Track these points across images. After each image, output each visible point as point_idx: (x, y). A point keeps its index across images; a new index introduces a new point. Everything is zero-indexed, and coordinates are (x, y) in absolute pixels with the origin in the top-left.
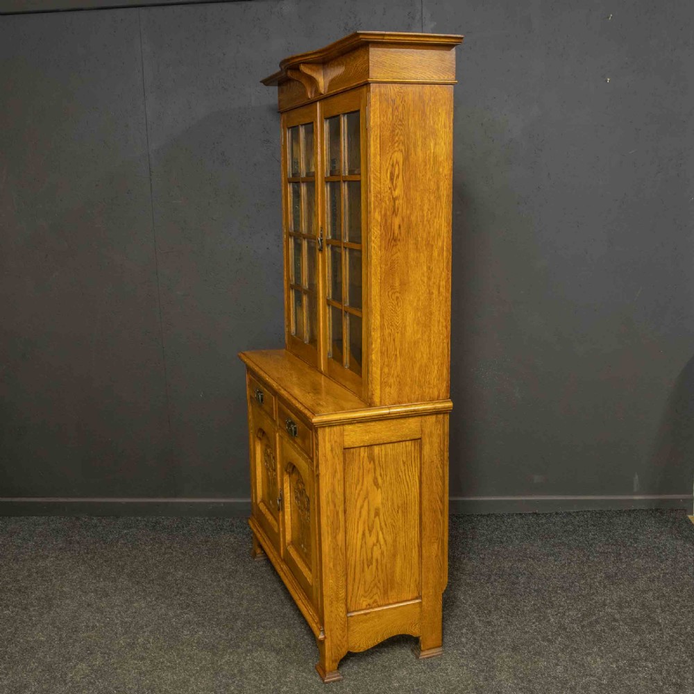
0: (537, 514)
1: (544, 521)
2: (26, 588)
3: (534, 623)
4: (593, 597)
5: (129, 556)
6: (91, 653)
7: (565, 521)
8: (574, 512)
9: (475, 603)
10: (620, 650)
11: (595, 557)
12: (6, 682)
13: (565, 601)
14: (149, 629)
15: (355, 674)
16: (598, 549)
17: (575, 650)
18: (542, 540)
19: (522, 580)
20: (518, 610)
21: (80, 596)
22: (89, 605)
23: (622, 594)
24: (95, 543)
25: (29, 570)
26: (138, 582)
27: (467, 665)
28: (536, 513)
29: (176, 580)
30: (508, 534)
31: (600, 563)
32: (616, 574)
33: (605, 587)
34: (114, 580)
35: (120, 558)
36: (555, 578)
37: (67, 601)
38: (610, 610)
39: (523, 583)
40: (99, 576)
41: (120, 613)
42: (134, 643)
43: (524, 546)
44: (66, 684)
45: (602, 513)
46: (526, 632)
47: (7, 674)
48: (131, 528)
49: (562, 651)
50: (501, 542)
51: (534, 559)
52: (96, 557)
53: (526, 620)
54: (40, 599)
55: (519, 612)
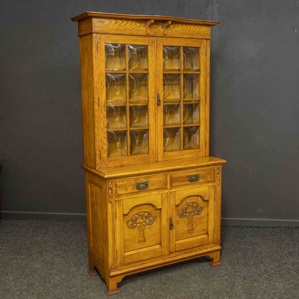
1: (262, 230)
2: (30, 248)
3: (254, 269)
6: (61, 273)
7: (271, 230)
8: (276, 227)
10: (291, 281)
11: (284, 245)
12: (25, 282)
13: (268, 262)
15: (175, 284)
16: (285, 242)
17: (271, 280)
20: (247, 264)
21: (54, 252)
22: (58, 255)
23: (295, 260)
24: (60, 231)
25: (30, 241)
26: (79, 247)
27: (223, 284)
28: (258, 226)
31: (286, 247)
33: (287, 257)
34: (69, 246)
37: (49, 253)
38: (288, 266)
39: (251, 254)
40: (62, 244)
41: (72, 258)
42: (79, 270)
43: (252, 240)
44: (51, 284)
45: (289, 227)
46: (250, 273)
47: (25, 279)
48: (75, 226)
49: (266, 280)
51: (256, 245)
52: (60, 237)
53: (250, 268)
54: (36, 252)
55: (248, 265)
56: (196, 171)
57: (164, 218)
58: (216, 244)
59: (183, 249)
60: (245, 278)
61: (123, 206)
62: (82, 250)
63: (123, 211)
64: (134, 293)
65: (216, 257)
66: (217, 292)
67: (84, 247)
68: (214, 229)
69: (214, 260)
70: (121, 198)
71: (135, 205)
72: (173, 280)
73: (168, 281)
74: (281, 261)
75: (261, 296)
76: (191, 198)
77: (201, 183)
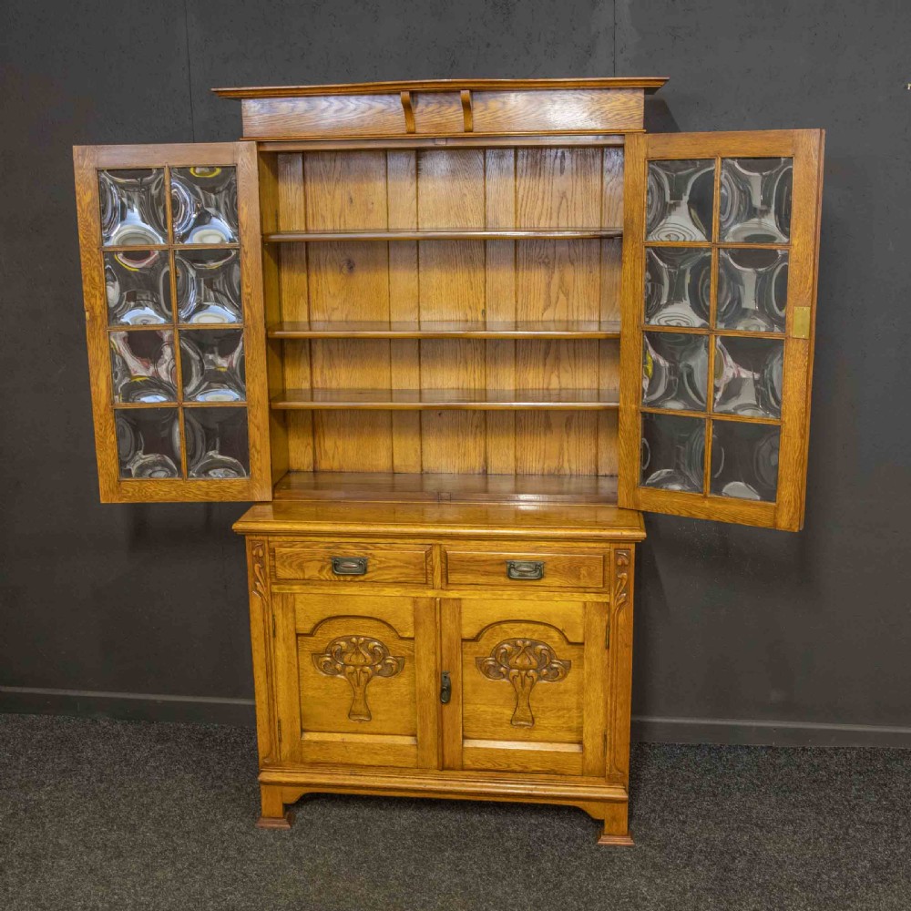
0: (775, 749)
5: (158, 789)
7: (816, 762)
8: (831, 749)
9: (663, 901)
16: (863, 816)
18: (778, 795)
19: (741, 864)
21: (81, 854)
26: (167, 835)
29: (222, 834)
30: (726, 780)
31: (865, 841)
32: (889, 863)
35: (146, 791)
36: (792, 864)
40: (113, 820)
43: (748, 804)
48: (167, 741)
50: (715, 795)
51: (761, 828)
56: (536, 550)
57: (424, 667)
58: (611, 781)
59: (489, 765)
61: (294, 611)
62: (174, 849)
63: (295, 624)
65: (614, 819)
68: (605, 736)
69: (606, 827)
70: (289, 589)
71: (329, 613)
76: (524, 625)
77: (552, 589)
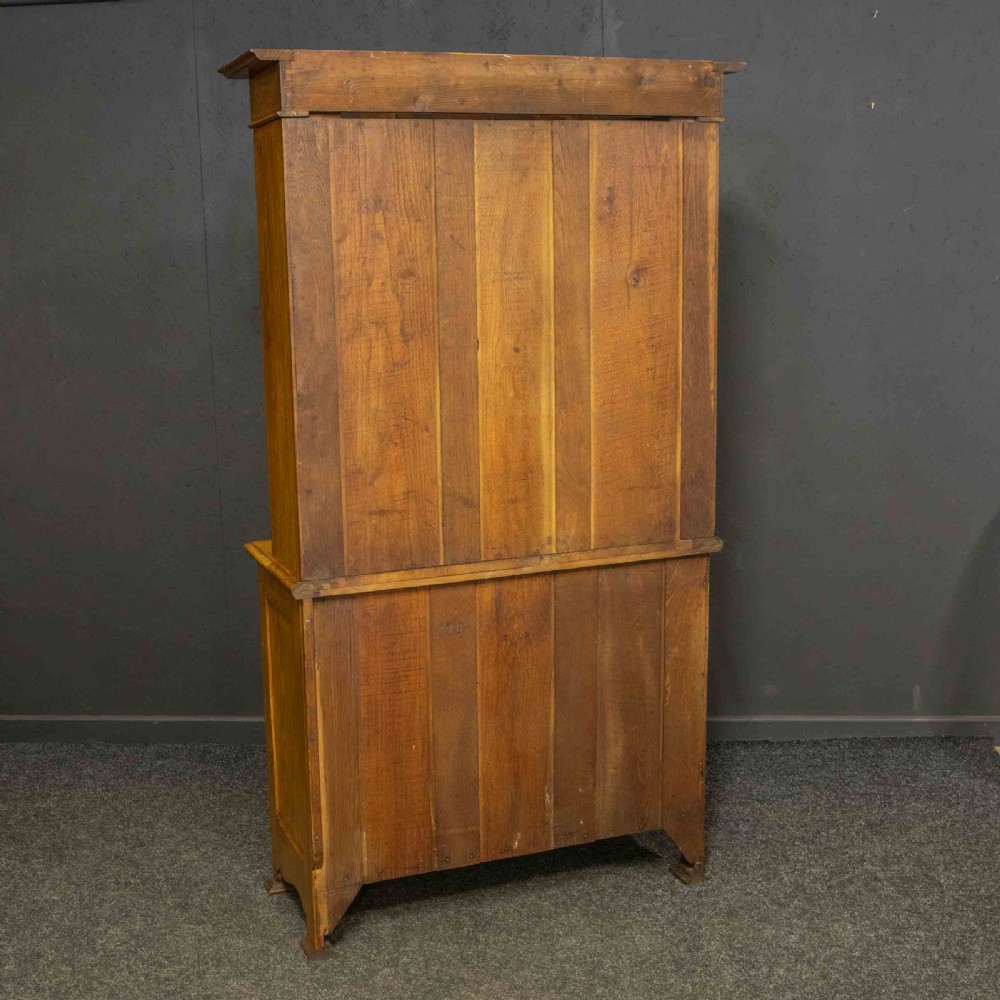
0: (770, 743)
1: (779, 752)
2: (23, 835)
3: (760, 882)
4: (847, 850)
5: (168, 794)
6: (127, 916)
7: (811, 752)
10: (882, 915)
11: (853, 799)
12: (10, 950)
13: (806, 855)
14: (207, 886)
15: (504, 942)
16: (857, 789)
17: (818, 915)
18: (776, 777)
20: (737, 866)
21: (103, 846)
22: (116, 857)
23: (889, 846)
24: (118, 777)
25: (23, 812)
26: (185, 828)
27: (663, 934)
28: (767, 742)
29: (241, 826)
32: (882, 821)
33: (865, 838)
34: (150, 825)
35: (155, 797)
36: (793, 826)
37: (85, 852)
38: (869, 867)
39: (746, 833)
40: (128, 820)
41: (162, 866)
42: (187, 904)
43: (748, 786)
44: (96, 952)
45: (865, 742)
46: (748, 894)
47: (10, 941)
49: (799, 917)
51: (762, 802)
52: (120, 796)
53: (748, 879)
54: (44, 849)
55: (739, 869)
60: (731, 914)
62: (195, 838)
64: (373, 973)
66: (643, 962)
67: (201, 829)
72: (498, 926)
73: (483, 932)
74: (847, 853)
75: (789, 969)
